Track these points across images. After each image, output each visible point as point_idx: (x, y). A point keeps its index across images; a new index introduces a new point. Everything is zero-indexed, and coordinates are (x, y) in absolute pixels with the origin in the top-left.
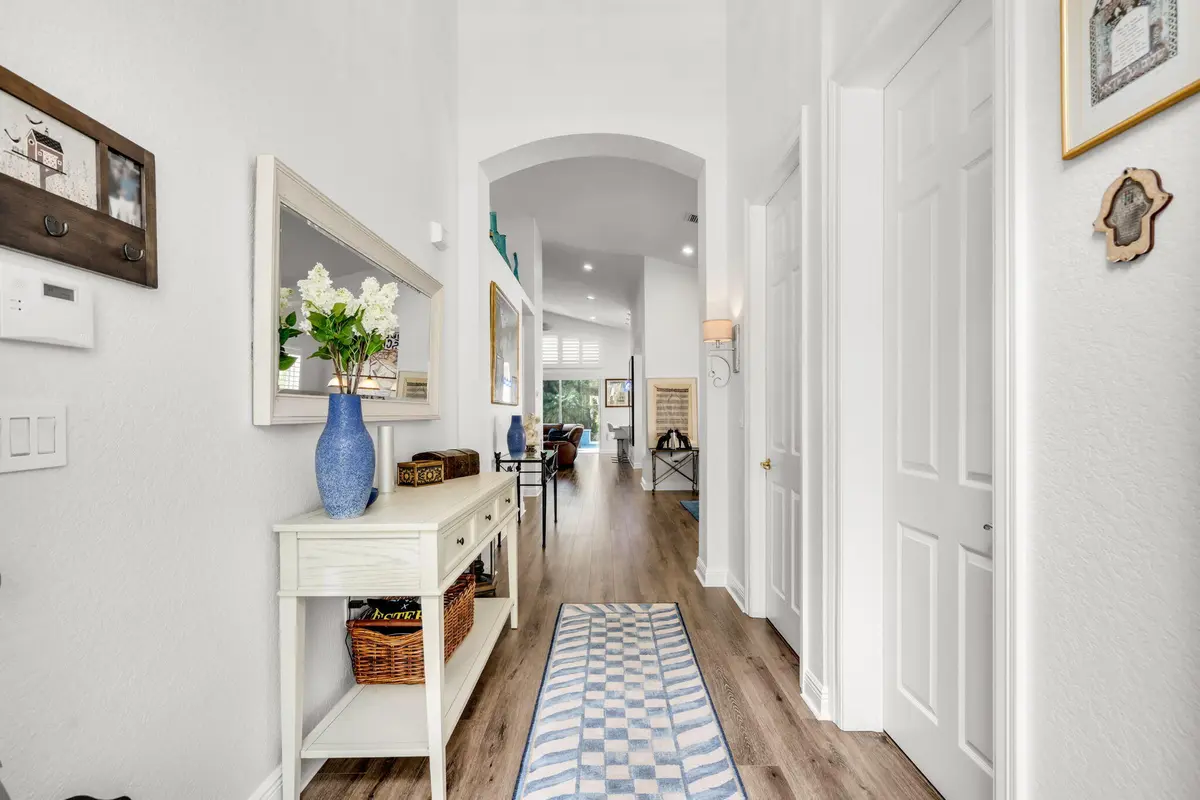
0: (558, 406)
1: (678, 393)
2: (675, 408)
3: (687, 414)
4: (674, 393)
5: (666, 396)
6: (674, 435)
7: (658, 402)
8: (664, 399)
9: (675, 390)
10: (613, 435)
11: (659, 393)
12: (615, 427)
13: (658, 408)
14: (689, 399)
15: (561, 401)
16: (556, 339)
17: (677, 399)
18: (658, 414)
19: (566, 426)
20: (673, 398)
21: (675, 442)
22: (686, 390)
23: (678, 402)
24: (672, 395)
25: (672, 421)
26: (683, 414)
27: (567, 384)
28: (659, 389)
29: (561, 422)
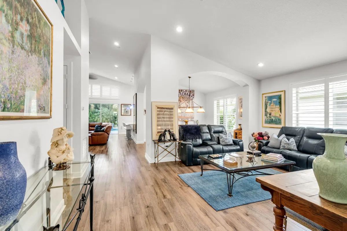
0: (100, 114)
1: (168, 110)
2: (167, 118)
3: (172, 121)
4: (166, 110)
5: (162, 111)
6: (167, 133)
7: (158, 114)
8: (161, 113)
9: (167, 108)
10: (125, 128)
11: (159, 110)
12: (126, 124)
13: (158, 118)
14: (173, 113)
15: (101, 113)
16: (99, 86)
17: (168, 113)
18: (158, 121)
19: (103, 124)
20: (165, 113)
21: (168, 137)
22: (172, 109)
23: (168, 115)
24: (165, 111)
25: (165, 125)
26: (171, 121)
27: (104, 106)
28: (158, 108)
29: (101, 122)
